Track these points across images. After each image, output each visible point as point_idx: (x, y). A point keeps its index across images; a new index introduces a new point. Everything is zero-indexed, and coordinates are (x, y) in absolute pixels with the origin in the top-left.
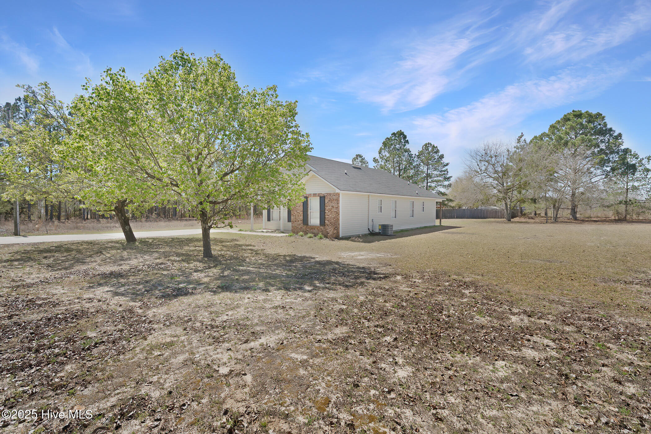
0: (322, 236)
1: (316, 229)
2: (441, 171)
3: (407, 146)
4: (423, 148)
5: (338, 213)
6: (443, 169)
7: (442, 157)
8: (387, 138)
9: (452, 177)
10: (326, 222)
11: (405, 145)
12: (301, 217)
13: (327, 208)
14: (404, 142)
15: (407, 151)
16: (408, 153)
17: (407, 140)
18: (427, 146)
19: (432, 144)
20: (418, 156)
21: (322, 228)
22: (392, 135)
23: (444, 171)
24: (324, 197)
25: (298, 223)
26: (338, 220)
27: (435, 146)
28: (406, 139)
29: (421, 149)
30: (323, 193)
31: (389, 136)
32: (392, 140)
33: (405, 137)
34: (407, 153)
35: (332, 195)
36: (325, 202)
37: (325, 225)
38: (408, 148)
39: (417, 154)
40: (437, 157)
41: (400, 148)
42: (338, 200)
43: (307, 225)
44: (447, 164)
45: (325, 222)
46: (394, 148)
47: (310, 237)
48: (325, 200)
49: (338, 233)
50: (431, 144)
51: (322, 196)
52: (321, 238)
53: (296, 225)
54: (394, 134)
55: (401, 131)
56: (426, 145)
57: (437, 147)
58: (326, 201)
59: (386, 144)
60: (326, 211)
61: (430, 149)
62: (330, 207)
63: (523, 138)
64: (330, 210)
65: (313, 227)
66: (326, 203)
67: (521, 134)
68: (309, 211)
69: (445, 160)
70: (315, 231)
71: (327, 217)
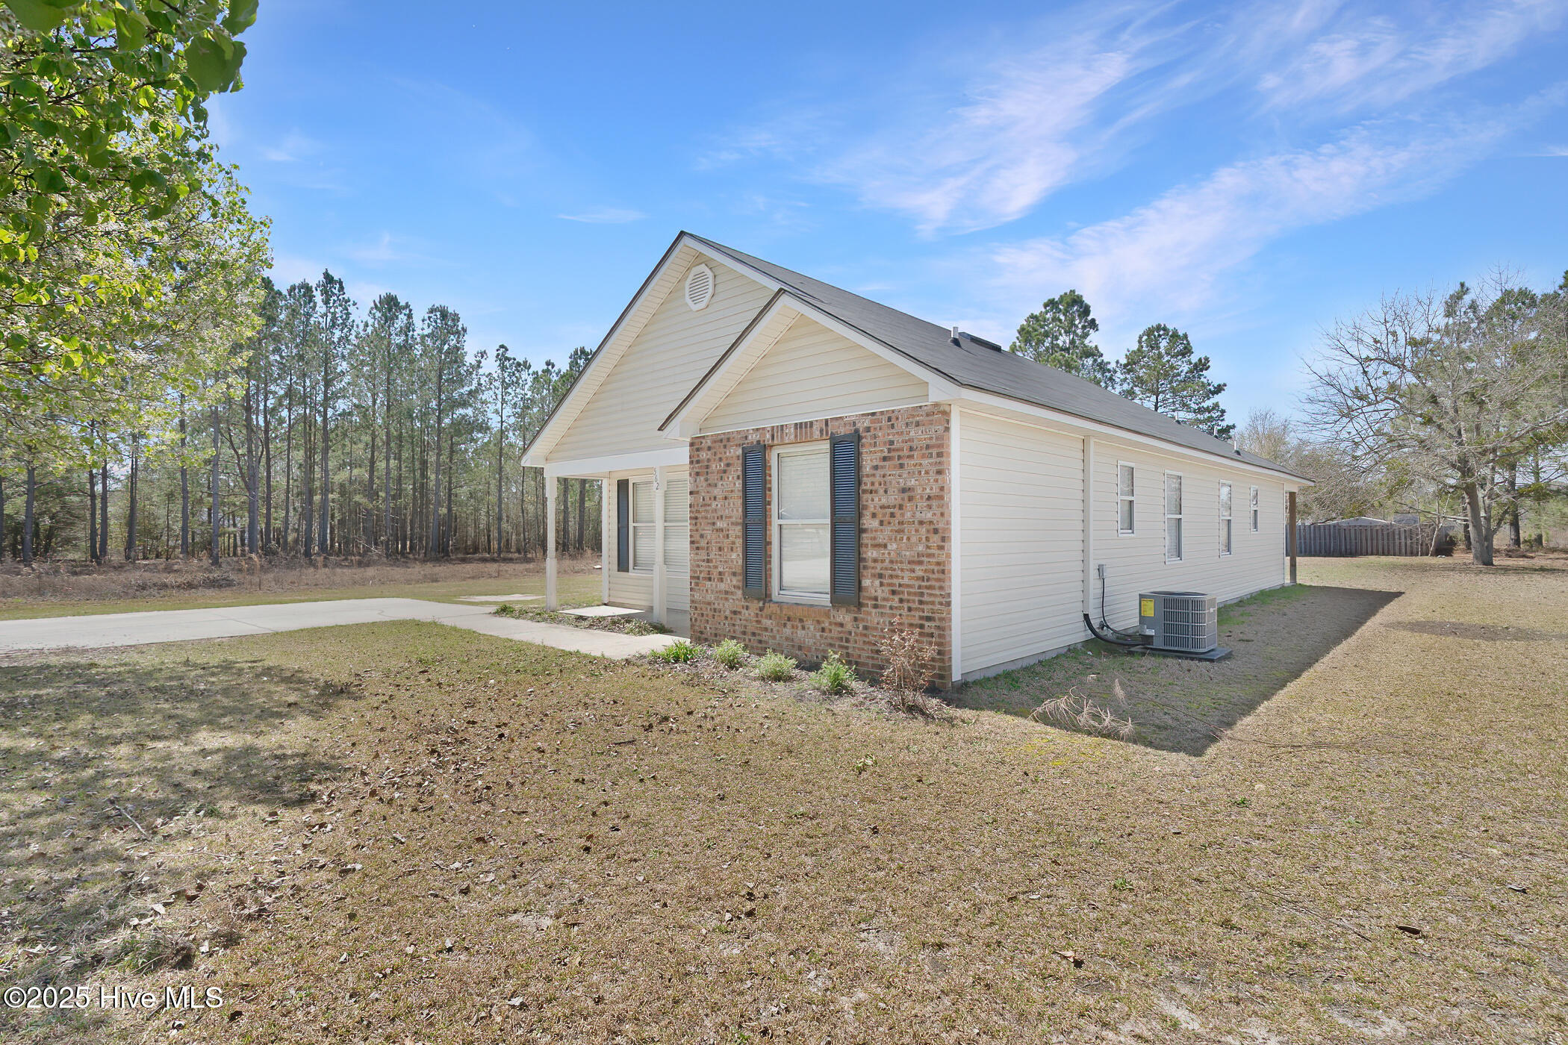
0: (846, 674)
1: (810, 624)
2: (1200, 411)
3: (1093, 340)
4: (1140, 342)
5: (940, 534)
6: (1205, 405)
7: (1202, 365)
8: (1032, 317)
9: (1234, 427)
10: (866, 582)
11: (1085, 335)
12: (736, 557)
13: (872, 503)
14: (1084, 327)
15: (1092, 353)
16: (1095, 361)
17: (1093, 320)
18: (1154, 334)
19: (1170, 327)
20: (1126, 366)
21: (844, 617)
22: (1046, 306)
23: (1208, 410)
24: (857, 437)
25: (722, 586)
26: (943, 570)
27: (1181, 333)
28: (1089, 318)
29: (1135, 347)
30: (851, 413)
31: (1038, 309)
32: (1045, 320)
33: (1086, 311)
34: (1090, 361)
35: (900, 425)
36: (859, 467)
37: (860, 605)
38: (1093, 345)
39: (1124, 361)
40: (1186, 368)
41: (1072, 342)
42: (938, 450)
43: (766, 597)
44: (1219, 389)
45: (860, 588)
46: (1054, 346)
47: (778, 677)
48: (859, 454)
49: (943, 653)
50: (1165, 329)
51: (843, 431)
52: (839, 689)
53: (710, 597)
54: (1051, 304)
55: (1073, 292)
56: (1149, 332)
57: (1186, 336)
58: (868, 462)
59: (1028, 332)
60: (868, 522)
61: (1164, 344)
62: (893, 498)
63: (1467, 299)
64: (891, 512)
65: (795, 615)
66: (867, 469)
67: (1458, 288)
68: (775, 522)
69: (1213, 376)
70: (808, 635)
71: (870, 554)
